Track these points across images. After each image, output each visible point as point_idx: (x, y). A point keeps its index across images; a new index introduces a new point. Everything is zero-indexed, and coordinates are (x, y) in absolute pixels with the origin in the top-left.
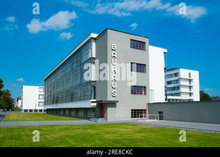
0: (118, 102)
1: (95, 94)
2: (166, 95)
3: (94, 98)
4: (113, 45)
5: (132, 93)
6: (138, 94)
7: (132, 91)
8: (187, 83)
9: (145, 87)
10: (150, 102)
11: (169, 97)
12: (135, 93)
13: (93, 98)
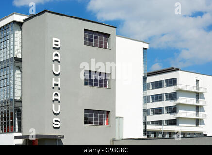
0: (63, 137)
1: (20, 122)
2: (145, 123)
3: (20, 131)
4: (54, 39)
5: (86, 123)
6: (96, 123)
7: (86, 119)
8: (192, 101)
9: (108, 112)
10: (117, 138)
11: (150, 128)
12: (91, 123)
13: (17, 130)
